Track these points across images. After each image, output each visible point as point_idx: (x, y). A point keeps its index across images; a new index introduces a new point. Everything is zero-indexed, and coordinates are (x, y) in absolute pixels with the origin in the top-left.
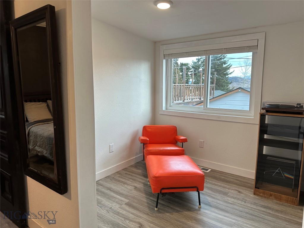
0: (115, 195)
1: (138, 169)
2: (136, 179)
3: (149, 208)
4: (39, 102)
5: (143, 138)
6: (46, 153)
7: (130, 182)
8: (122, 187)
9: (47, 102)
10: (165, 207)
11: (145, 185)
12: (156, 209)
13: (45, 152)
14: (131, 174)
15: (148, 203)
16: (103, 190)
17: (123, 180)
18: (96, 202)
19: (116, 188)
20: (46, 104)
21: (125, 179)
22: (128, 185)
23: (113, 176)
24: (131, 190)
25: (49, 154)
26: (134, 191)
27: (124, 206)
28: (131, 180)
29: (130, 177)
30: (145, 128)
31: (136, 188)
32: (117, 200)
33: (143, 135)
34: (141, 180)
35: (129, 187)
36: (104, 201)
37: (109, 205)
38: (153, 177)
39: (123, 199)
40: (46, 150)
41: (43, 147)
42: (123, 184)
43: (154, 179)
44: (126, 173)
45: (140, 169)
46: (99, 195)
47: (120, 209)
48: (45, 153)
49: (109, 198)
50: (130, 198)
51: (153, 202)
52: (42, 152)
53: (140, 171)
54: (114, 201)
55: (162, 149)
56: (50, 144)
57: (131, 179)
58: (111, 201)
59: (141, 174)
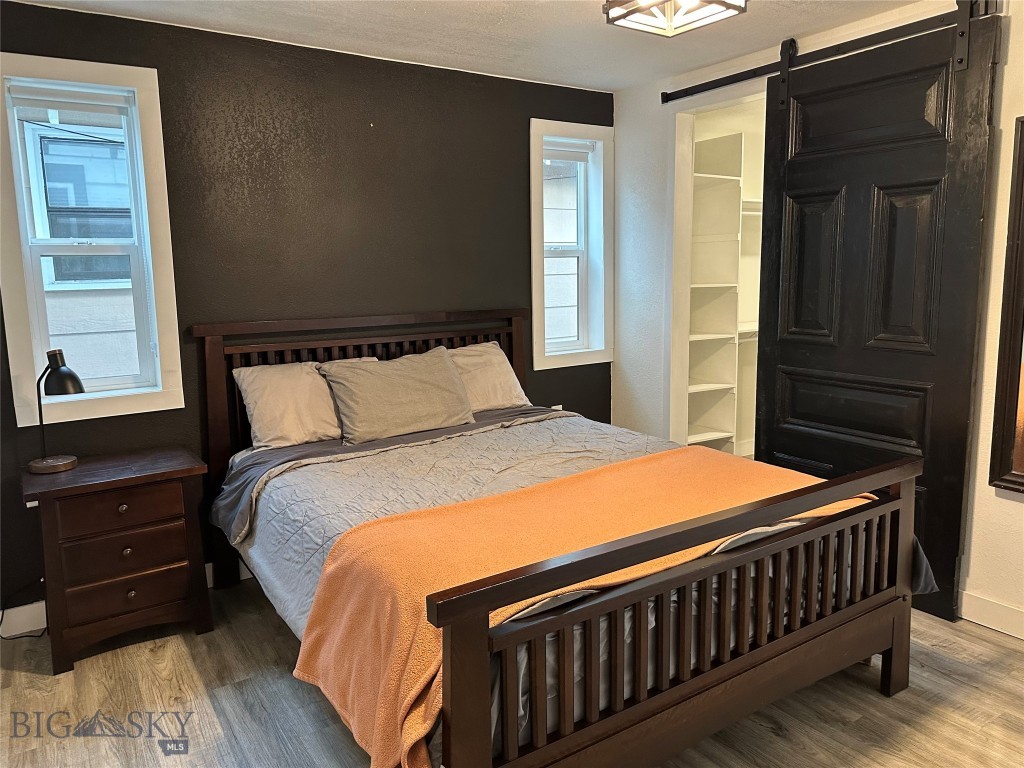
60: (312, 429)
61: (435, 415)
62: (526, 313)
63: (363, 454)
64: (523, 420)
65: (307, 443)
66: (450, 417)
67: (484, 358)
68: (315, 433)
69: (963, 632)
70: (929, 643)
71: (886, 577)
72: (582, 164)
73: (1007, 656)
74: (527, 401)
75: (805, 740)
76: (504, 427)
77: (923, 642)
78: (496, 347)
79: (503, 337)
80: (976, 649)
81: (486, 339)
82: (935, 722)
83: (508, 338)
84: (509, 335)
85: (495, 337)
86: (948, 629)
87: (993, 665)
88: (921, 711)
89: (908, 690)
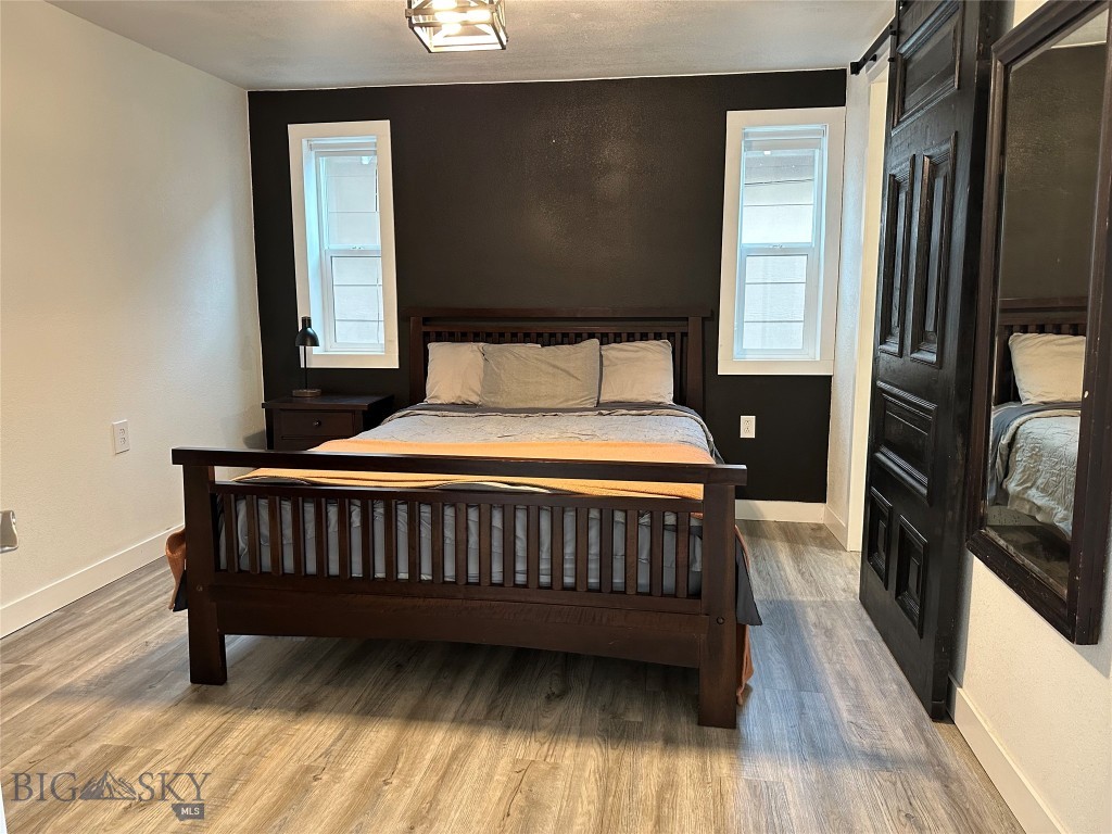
60: (458, 394)
61: (554, 397)
62: (712, 318)
63: (455, 414)
64: (624, 412)
65: (453, 404)
66: (567, 400)
67: (640, 354)
68: (460, 397)
69: (922, 731)
70: (851, 718)
71: (682, 585)
72: (817, 151)
73: (918, 762)
74: (668, 399)
75: (560, 709)
76: (601, 414)
77: (846, 716)
78: (664, 345)
79: (678, 336)
80: (897, 744)
81: (658, 337)
82: (694, 754)
83: (685, 338)
84: (684, 334)
85: (670, 337)
86: (909, 722)
87: (878, 760)
88: (703, 744)
89: (730, 730)
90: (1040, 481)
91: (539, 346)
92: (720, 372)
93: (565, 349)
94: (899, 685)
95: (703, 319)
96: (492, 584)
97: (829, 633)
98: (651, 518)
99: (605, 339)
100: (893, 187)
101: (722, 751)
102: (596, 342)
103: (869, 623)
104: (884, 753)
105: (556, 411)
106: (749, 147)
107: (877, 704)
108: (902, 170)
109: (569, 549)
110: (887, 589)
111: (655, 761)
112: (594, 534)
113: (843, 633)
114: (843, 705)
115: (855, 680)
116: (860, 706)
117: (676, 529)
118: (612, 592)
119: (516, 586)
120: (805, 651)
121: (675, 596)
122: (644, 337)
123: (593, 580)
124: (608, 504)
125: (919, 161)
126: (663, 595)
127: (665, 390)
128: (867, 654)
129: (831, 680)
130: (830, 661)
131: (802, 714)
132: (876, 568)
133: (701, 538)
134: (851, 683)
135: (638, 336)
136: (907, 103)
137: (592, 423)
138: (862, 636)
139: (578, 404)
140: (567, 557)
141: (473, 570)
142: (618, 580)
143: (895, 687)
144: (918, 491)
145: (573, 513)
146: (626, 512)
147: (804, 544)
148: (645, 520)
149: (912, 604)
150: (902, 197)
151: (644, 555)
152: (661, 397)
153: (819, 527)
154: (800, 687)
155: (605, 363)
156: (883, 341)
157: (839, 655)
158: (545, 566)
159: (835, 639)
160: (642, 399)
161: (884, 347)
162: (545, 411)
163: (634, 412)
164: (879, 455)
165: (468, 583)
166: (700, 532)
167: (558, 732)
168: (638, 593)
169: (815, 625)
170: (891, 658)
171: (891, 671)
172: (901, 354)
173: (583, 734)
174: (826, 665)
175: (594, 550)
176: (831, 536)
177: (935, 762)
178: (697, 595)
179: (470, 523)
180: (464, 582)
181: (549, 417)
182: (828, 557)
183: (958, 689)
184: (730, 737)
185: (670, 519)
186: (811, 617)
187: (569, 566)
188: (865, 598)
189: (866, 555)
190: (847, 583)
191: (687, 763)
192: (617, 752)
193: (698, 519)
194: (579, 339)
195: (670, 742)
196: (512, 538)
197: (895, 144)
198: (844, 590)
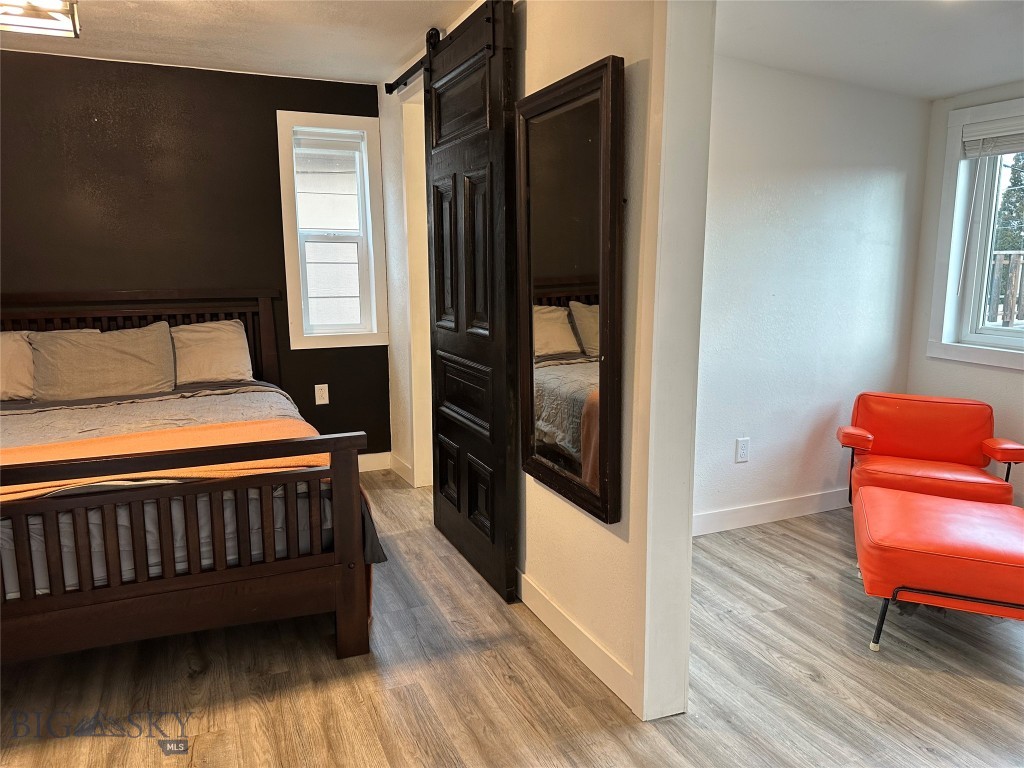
0: (744, 584)
1: (828, 530)
2: (818, 555)
3: (850, 638)
4: (550, 305)
5: (852, 430)
6: (563, 439)
7: (797, 561)
8: (769, 568)
9: (568, 306)
10: (909, 649)
11: (846, 576)
12: (872, 645)
13: (560, 435)
14: (801, 539)
15: (847, 626)
16: (710, 563)
17: (775, 551)
18: (691, 561)
19: (748, 566)
20: (566, 313)
21: (780, 549)
22: (790, 566)
23: (742, 535)
24: (798, 582)
25: (569, 442)
26: (804, 585)
27: (767, 615)
28: (801, 556)
29: (798, 546)
30: (863, 401)
31: (812, 578)
32: (750, 597)
33: (855, 424)
34: (833, 563)
35: (792, 573)
36: (711, 590)
37: (724, 602)
38: (871, 547)
39: (767, 597)
40: (564, 432)
41: (557, 422)
42: (771, 561)
43: (875, 552)
44: (784, 535)
45: (835, 532)
46: (699, 574)
47: (755, 620)
48: (560, 437)
49: (726, 586)
50: (789, 599)
51: (866, 626)
52: (552, 435)
53: (833, 537)
54: (740, 598)
55: (920, 472)
56: (574, 416)
57: (801, 552)
58: (729, 594)
59: (836, 546)
61: (125, 383)
64: (208, 392)
66: (142, 386)
67: (213, 334)
69: (503, 613)
70: (454, 619)
71: (317, 543)
72: (357, 153)
73: (507, 637)
74: (248, 376)
75: (206, 683)
76: (184, 397)
77: (449, 618)
78: (236, 325)
79: (249, 316)
80: (489, 628)
81: (229, 317)
82: (342, 683)
83: (256, 317)
84: (256, 314)
85: (242, 316)
86: (493, 609)
87: (480, 643)
88: (346, 673)
89: (365, 656)
90: (544, 414)
91: (98, 331)
92: (294, 346)
93: (130, 334)
94: (479, 583)
95: (273, 299)
96: (123, 583)
97: (419, 556)
98: (285, 490)
99: (174, 322)
100: (437, 198)
101: (364, 674)
102: (165, 324)
103: (446, 541)
104: (483, 637)
105: (132, 398)
106: (299, 145)
107: (468, 602)
108: (446, 184)
109: (205, 533)
110: (459, 511)
111: (312, 702)
112: (229, 514)
113: (428, 553)
114: (444, 610)
115: (448, 588)
116: (457, 608)
117: (308, 495)
118: (252, 564)
119: (150, 579)
120: (405, 576)
121: (310, 554)
122: (215, 318)
123: (231, 557)
124: (239, 485)
125: (459, 178)
126: (299, 556)
127: (244, 369)
128: (450, 565)
129: (431, 593)
130: (426, 579)
131: (417, 626)
132: (449, 498)
133: (331, 499)
134: (446, 592)
135: (208, 316)
136: (443, 130)
137: (178, 407)
138: (443, 553)
139: (153, 389)
140: (202, 541)
141: (99, 573)
142: (256, 551)
143: (476, 586)
144: (481, 433)
145: (206, 499)
146: (260, 489)
147: (380, 488)
148: (279, 492)
149: (482, 519)
150: (446, 205)
151: (279, 523)
152: (241, 374)
153: (387, 473)
154: (409, 605)
155: (177, 344)
156: (439, 319)
157: (430, 572)
158: (180, 554)
159: (425, 560)
160: (222, 378)
161: (440, 323)
162: (119, 399)
163: (219, 392)
164: (444, 409)
165: (95, 588)
166: (330, 495)
167: (212, 703)
168: (276, 560)
169: (407, 553)
170: (469, 566)
171: (471, 574)
172: (456, 329)
173: (237, 698)
174: (424, 582)
175: (230, 529)
176: (398, 478)
177: (517, 633)
178: (329, 548)
179: (91, 526)
180: (90, 587)
181: (125, 405)
182: (401, 496)
183: (523, 575)
184: (366, 660)
185: (302, 488)
186: (402, 546)
187: (205, 549)
188: (440, 523)
189: (438, 488)
190: (421, 513)
191: (338, 693)
192: (274, 703)
193: (326, 483)
194: (143, 322)
195: (319, 680)
196: (142, 533)
197: (435, 161)
198: (421, 520)
